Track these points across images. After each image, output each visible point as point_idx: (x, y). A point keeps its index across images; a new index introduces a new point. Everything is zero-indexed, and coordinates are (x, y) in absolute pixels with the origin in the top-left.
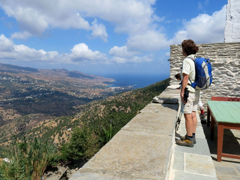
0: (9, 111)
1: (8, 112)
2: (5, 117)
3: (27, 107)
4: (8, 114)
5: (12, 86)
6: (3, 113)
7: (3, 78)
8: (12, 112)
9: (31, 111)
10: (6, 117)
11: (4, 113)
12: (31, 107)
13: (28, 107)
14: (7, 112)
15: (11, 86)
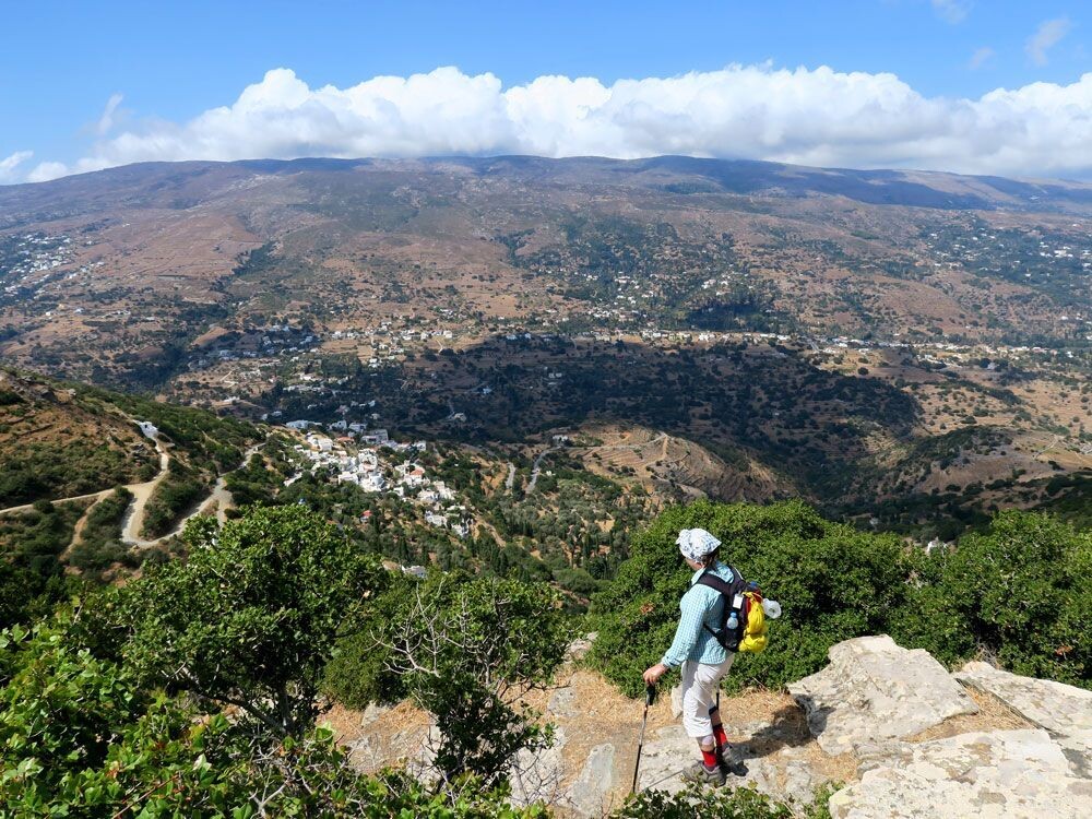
0: (959, 396)
1: (951, 402)
2: (928, 421)
3: (1064, 396)
4: (946, 409)
5: (1078, 292)
6: (928, 401)
7: (1056, 252)
8: (970, 405)
9: (1076, 420)
10: (932, 424)
11: (930, 404)
12: (1085, 400)
13: (1069, 399)
14: (946, 400)
15: (1074, 289)
